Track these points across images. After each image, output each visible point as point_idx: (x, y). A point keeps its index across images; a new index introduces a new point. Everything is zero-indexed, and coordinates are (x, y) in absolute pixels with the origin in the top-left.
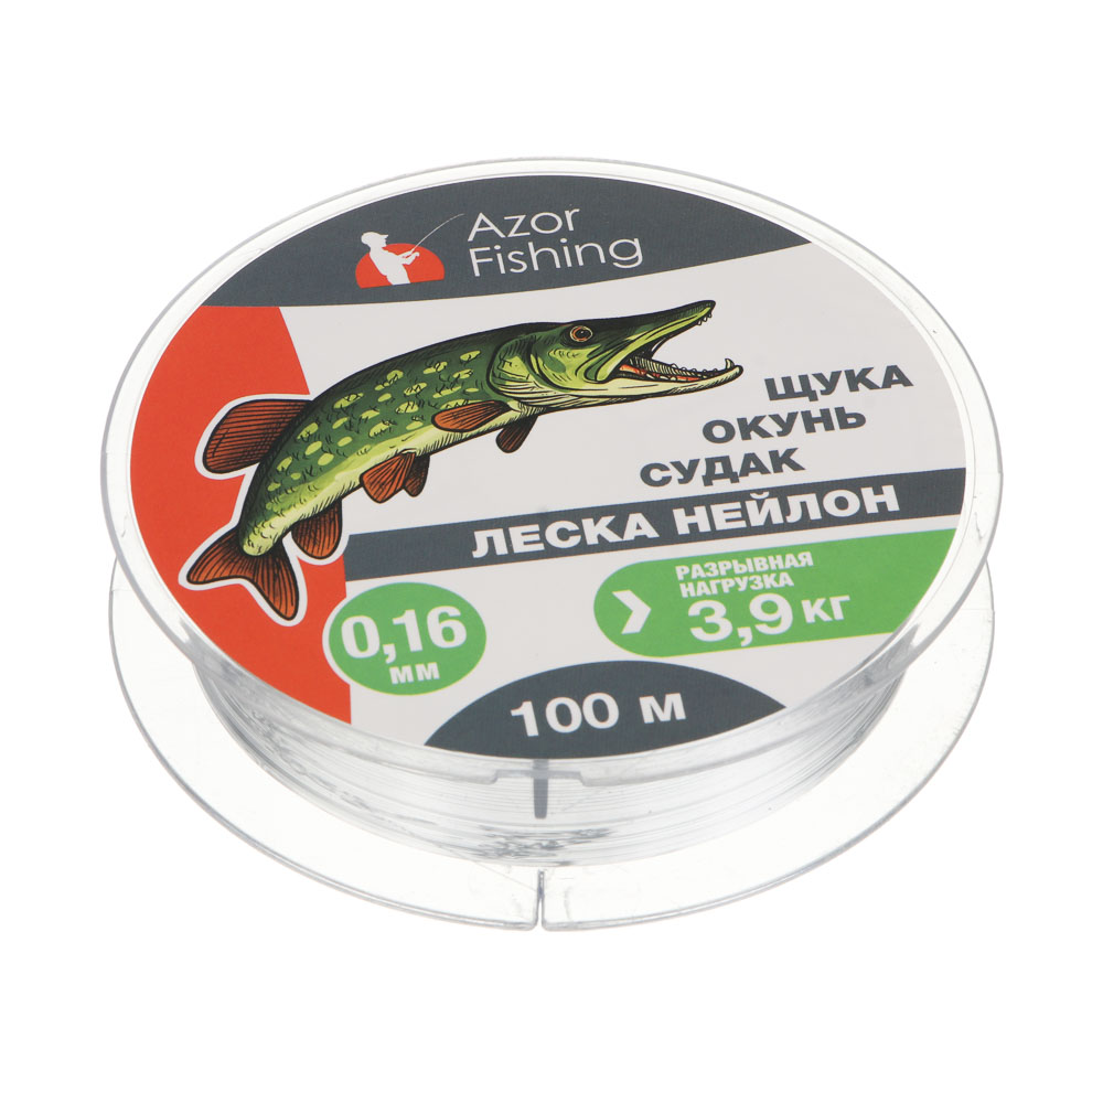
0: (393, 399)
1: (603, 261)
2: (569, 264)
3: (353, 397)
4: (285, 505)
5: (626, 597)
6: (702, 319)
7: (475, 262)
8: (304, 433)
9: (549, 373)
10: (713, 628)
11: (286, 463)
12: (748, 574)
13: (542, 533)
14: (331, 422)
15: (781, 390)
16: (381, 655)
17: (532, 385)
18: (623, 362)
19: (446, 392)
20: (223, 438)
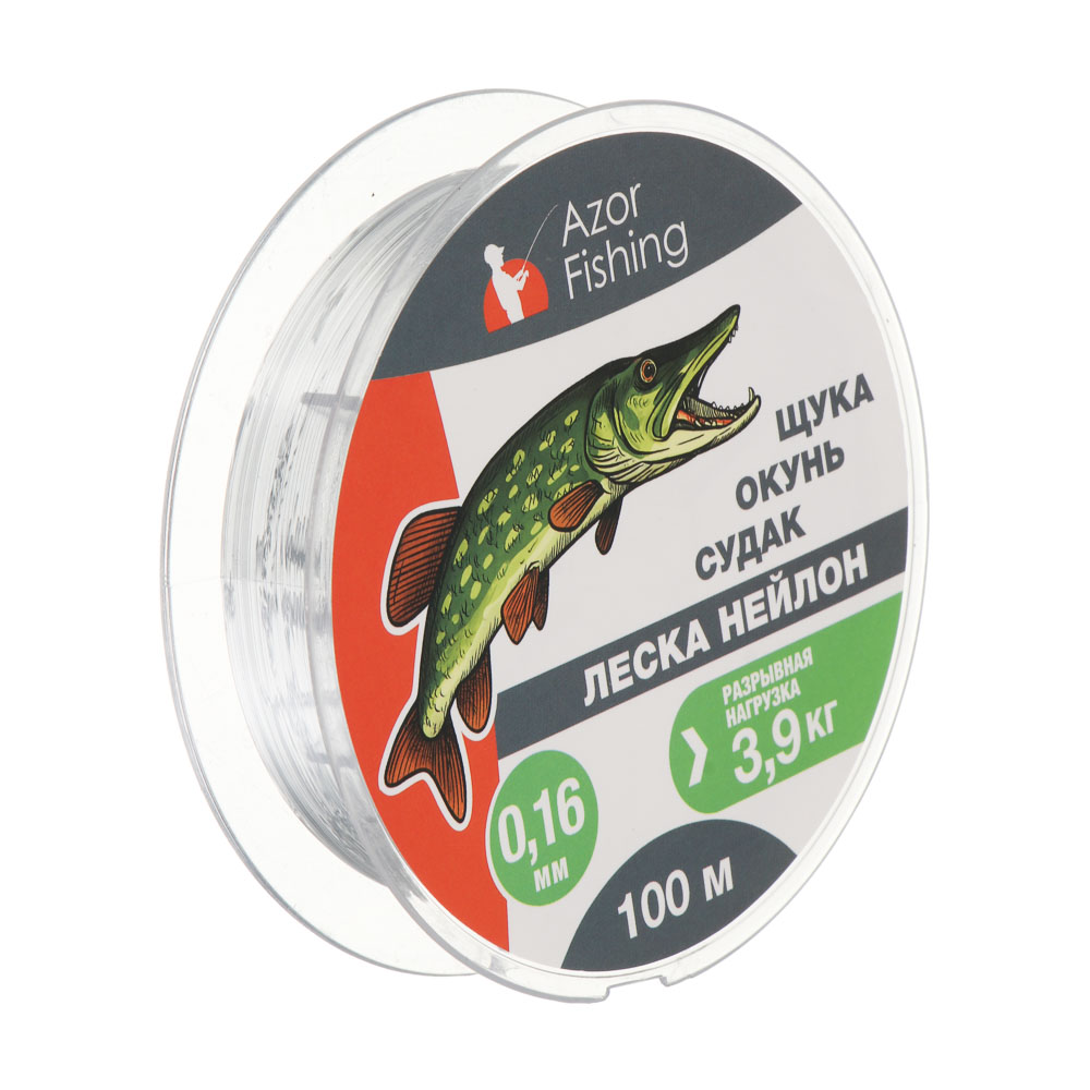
0: (519, 492)
1: (660, 260)
2: (636, 270)
3: (491, 494)
4: (449, 662)
5: (691, 736)
6: (731, 335)
7: (570, 276)
8: (458, 557)
9: (627, 431)
10: (748, 764)
11: (448, 601)
12: (771, 686)
13: (630, 662)
14: (477, 535)
15: (787, 427)
16: (527, 856)
17: (616, 452)
18: (680, 408)
19: (557, 475)
20: (401, 574)
